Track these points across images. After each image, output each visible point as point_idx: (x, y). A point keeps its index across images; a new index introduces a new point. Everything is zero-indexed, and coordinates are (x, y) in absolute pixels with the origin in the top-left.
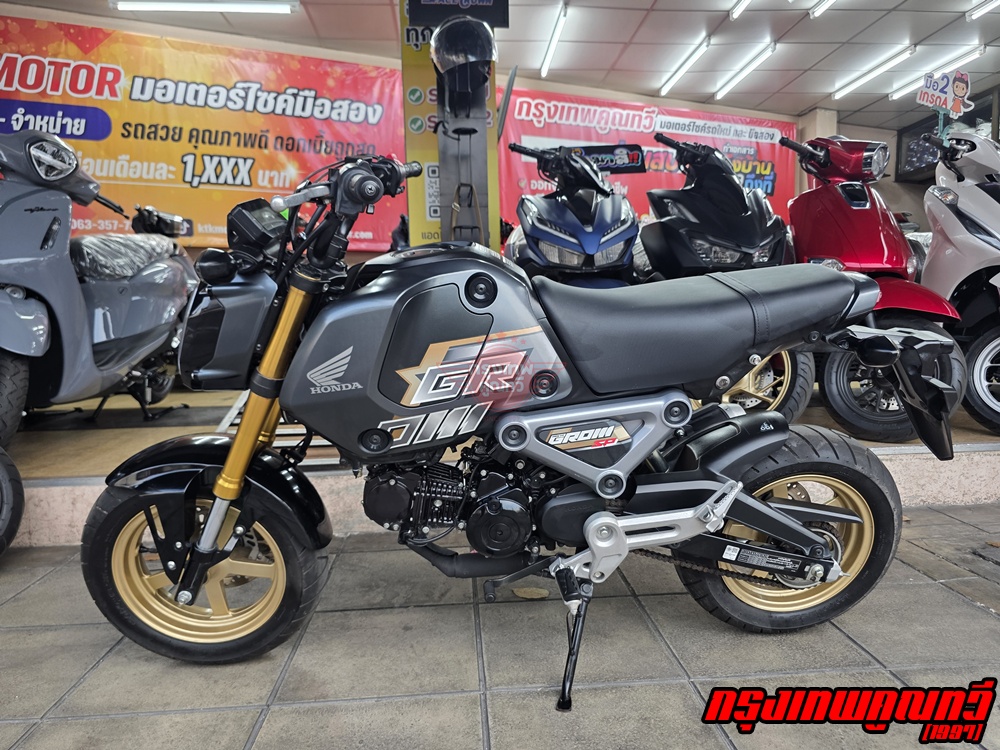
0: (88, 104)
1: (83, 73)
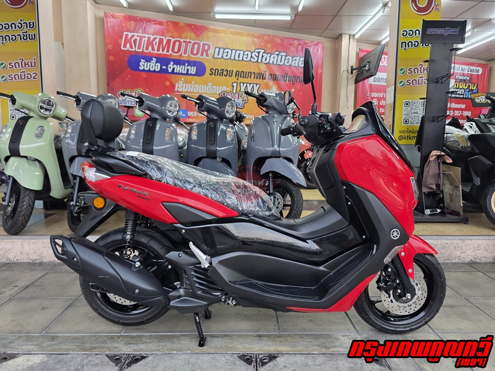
0: (198, 60)
1: (196, 46)
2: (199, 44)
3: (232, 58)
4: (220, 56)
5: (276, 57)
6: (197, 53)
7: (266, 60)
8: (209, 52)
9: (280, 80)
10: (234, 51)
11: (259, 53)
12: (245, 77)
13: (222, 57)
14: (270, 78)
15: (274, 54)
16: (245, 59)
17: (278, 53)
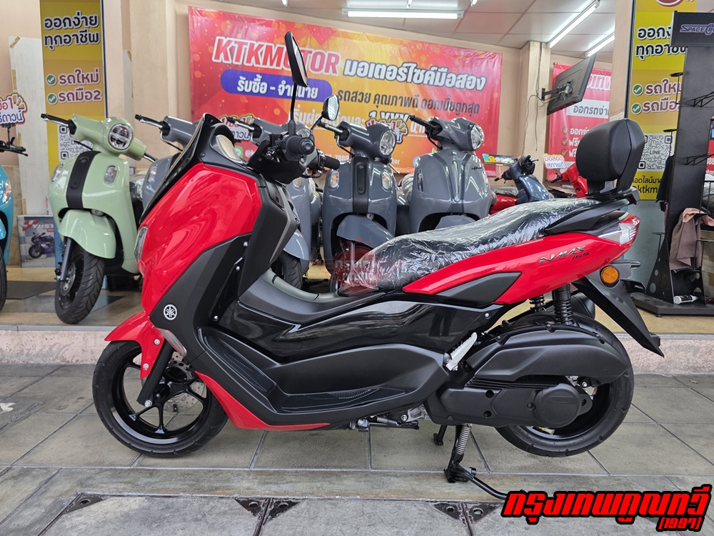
1: (319, 57)
2: (323, 55)
3: (370, 75)
4: (353, 73)
5: (433, 74)
6: (320, 69)
7: (418, 79)
8: (336, 66)
9: (438, 109)
10: (373, 65)
11: (408, 68)
12: (388, 104)
13: (356, 74)
14: (424, 106)
15: (430, 70)
16: (388, 77)
17: (436, 68)
